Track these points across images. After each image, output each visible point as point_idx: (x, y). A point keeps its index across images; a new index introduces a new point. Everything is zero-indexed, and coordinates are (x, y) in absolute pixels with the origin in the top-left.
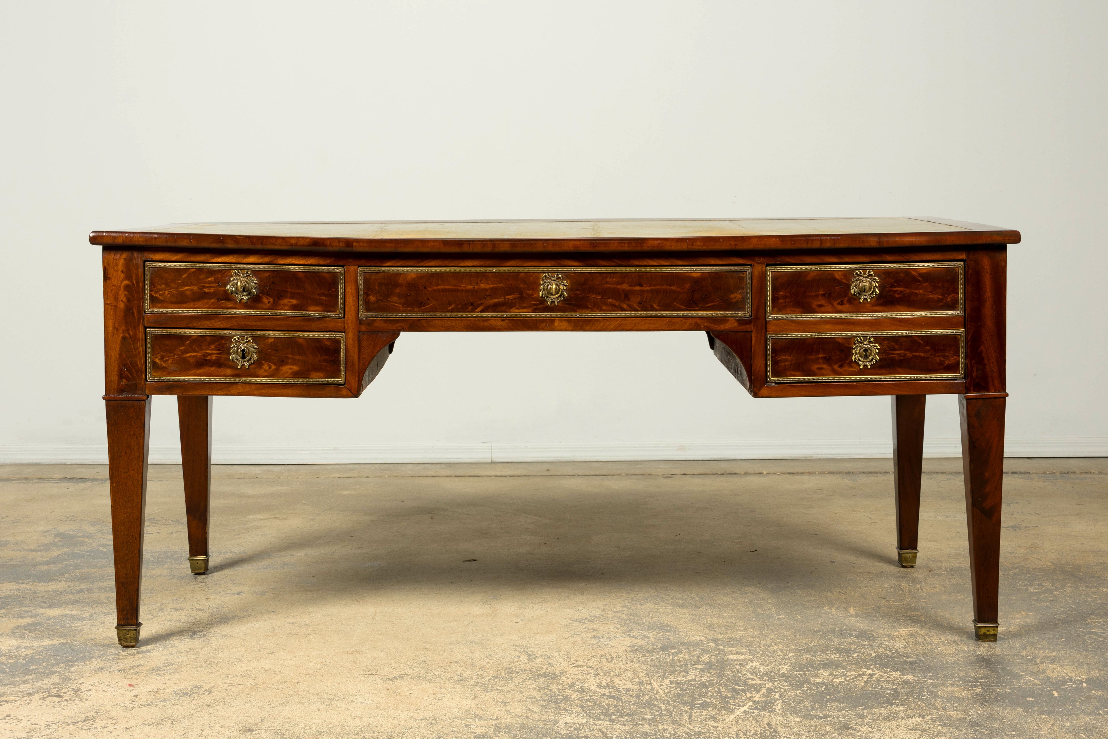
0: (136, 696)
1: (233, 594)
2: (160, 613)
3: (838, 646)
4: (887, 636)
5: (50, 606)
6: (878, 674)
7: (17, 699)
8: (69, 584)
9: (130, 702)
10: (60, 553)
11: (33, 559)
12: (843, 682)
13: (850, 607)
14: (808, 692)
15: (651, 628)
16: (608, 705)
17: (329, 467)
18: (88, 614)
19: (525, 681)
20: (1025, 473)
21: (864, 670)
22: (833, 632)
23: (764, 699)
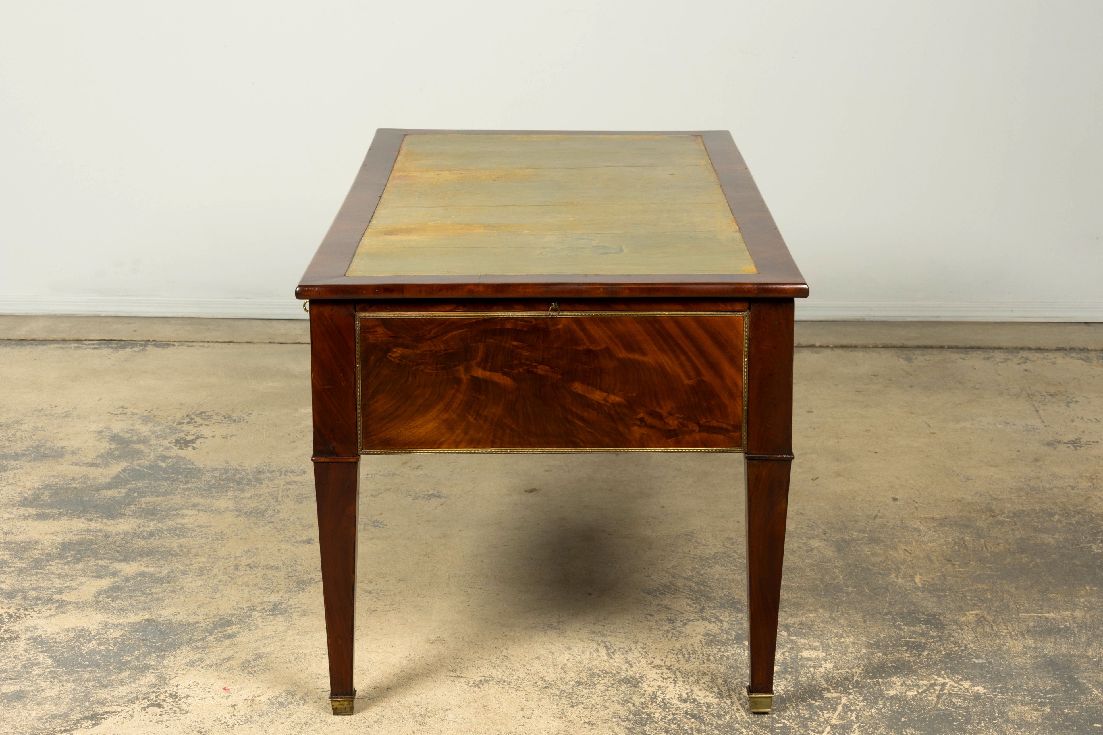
0: (234, 706)
1: (304, 542)
2: (236, 572)
3: (908, 639)
4: (956, 622)
5: (125, 558)
6: (950, 682)
7: (119, 709)
8: (138, 521)
9: (229, 715)
10: (120, 470)
11: (94, 479)
12: (916, 695)
13: (916, 574)
14: (883, 711)
15: (722, 606)
16: (692, 729)
18: (165, 573)
19: (607, 690)
20: (1082, 350)
21: (936, 677)
22: (902, 615)
23: (841, 722)
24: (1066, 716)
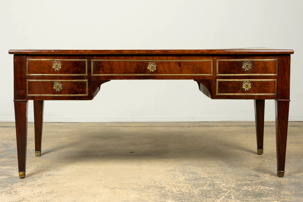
0: (34, 194)
3: (248, 179)
4: (263, 176)
5: (3, 166)
6: (262, 187)
8: (8, 159)
10: (4, 150)
12: (252, 190)
13: (250, 167)
14: (241, 193)
15: (190, 173)
16: (181, 197)
17: (83, 123)
18: (15, 168)
19: (154, 189)
20: (299, 126)
21: (258, 186)
22: (246, 175)
23: (228, 195)
24: (299, 193)
